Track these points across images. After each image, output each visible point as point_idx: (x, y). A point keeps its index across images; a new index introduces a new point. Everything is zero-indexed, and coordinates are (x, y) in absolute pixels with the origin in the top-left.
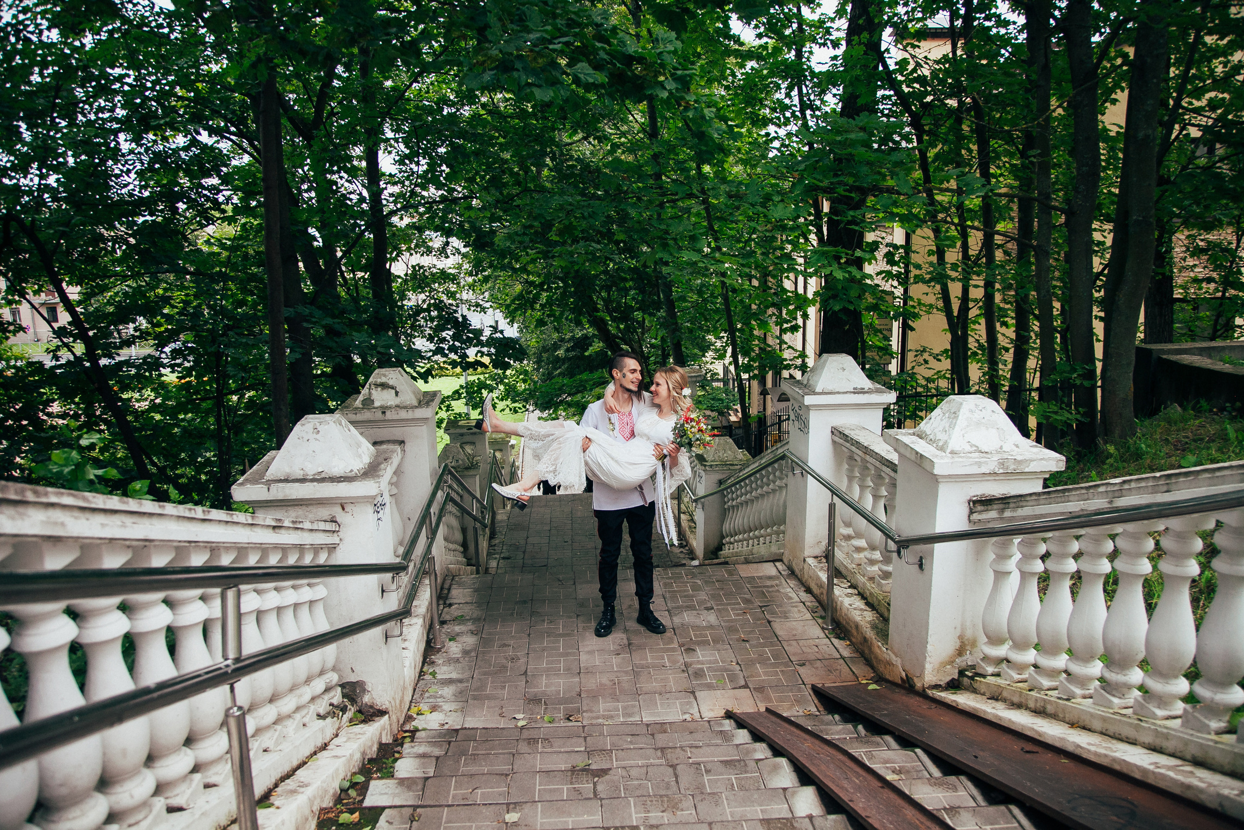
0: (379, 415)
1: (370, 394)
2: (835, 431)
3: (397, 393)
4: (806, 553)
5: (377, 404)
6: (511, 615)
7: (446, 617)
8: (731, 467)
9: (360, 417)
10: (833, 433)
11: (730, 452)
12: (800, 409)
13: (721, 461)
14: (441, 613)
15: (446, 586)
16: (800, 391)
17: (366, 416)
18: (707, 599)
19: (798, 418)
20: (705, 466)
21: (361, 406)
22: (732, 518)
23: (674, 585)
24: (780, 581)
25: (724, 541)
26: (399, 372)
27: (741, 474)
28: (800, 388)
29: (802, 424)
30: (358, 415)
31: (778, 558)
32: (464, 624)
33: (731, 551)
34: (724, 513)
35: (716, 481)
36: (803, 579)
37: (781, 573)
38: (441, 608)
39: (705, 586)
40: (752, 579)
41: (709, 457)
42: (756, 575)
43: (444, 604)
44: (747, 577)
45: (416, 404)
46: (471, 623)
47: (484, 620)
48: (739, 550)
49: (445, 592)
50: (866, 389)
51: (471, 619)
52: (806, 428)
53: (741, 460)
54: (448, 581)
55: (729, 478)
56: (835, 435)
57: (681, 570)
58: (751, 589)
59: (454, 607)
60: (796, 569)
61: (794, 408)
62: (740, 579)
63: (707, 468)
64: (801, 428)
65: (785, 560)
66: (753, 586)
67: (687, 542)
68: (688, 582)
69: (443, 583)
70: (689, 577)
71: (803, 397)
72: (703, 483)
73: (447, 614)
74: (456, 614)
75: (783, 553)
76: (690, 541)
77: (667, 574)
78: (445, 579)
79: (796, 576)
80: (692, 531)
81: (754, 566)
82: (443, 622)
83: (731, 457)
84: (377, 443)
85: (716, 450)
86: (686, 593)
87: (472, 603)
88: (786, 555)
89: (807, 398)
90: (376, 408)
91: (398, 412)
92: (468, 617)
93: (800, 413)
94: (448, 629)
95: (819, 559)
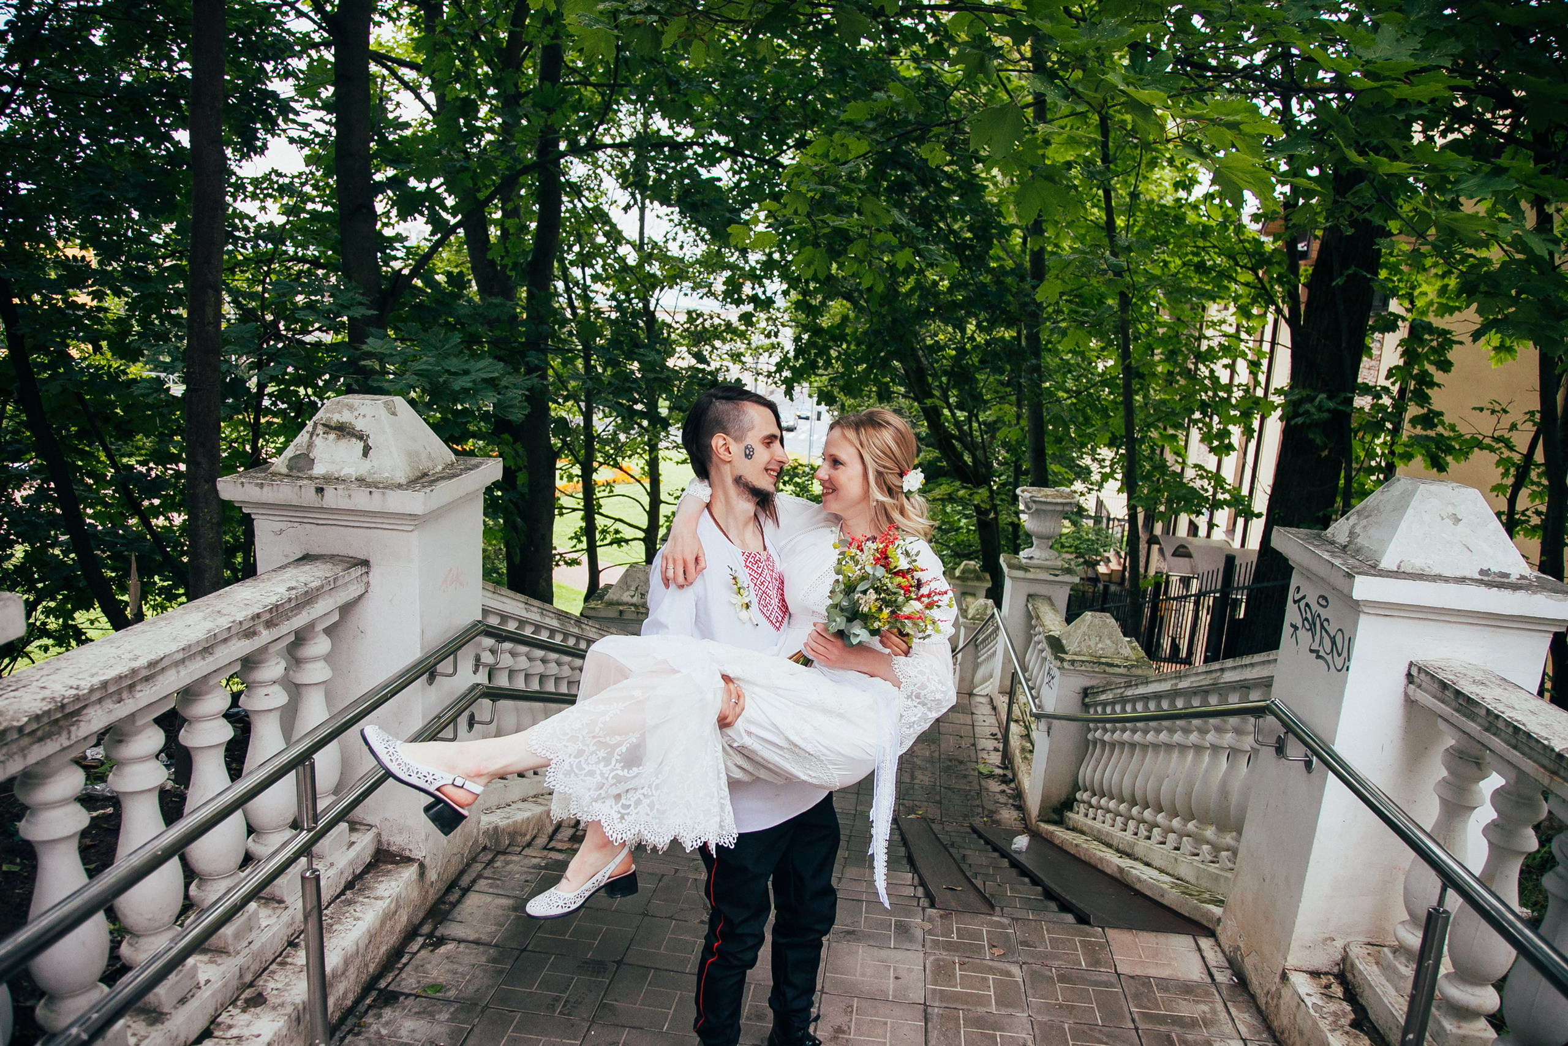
0: (308, 495)
1: (310, 445)
2: (1415, 674)
3: (366, 451)
4: (1291, 961)
5: (319, 470)
6: (552, 1007)
7: (409, 981)
8: (1108, 669)
9: (268, 494)
10: (1409, 675)
11: (1108, 642)
12: (1324, 603)
13: (1091, 655)
14: (405, 965)
15: (465, 881)
16: (1337, 562)
17: (284, 492)
18: (1029, 1043)
19: (1314, 624)
20: (1062, 660)
21: (284, 470)
22: (1098, 762)
23: (958, 973)
24: (1214, 1011)
25: (1078, 796)
26: (386, 403)
27: (1129, 692)
28: (1332, 553)
29: (1327, 642)
30: (266, 489)
31: (1205, 923)
32: (432, 1015)
33: (1090, 822)
34: (1085, 748)
35: (1078, 689)
36: (1272, 1017)
37: (1211, 975)
38: (414, 947)
39: (1029, 991)
40: (1144, 984)
41: (1072, 645)
42: (1153, 972)
43: (430, 935)
44: (1132, 977)
45: (403, 481)
46: (447, 1016)
47: (482, 1012)
48: (1106, 827)
49: (453, 897)
50: (1513, 578)
51: (456, 1000)
52: (1339, 655)
53: (1127, 659)
54: (478, 867)
55: (1103, 692)
56: (1419, 686)
57: (982, 925)
58: (1141, 1026)
59: (442, 950)
60: (1254, 981)
61: (1304, 597)
62: (1113, 979)
63: (1066, 664)
64: (1322, 653)
65: (1223, 939)
66: (1147, 1017)
67: (1015, 775)
68: (991, 970)
69: (462, 873)
70: (997, 952)
71: (1350, 576)
72: (1055, 688)
73: (416, 969)
74: (435, 973)
75: (1219, 920)
76: (1020, 775)
77: (947, 933)
78: (474, 860)
79: (1253, 997)
80: (1026, 758)
81: (1147, 940)
82: (390, 998)
83: (1110, 651)
84: (306, 558)
85: (1084, 634)
86: (981, 1010)
87: (488, 944)
88: (1228, 932)
89: (1359, 580)
90: (311, 478)
91: (353, 494)
92: (452, 993)
93: (1324, 613)
94: (387, 1023)
95: (1324, 981)
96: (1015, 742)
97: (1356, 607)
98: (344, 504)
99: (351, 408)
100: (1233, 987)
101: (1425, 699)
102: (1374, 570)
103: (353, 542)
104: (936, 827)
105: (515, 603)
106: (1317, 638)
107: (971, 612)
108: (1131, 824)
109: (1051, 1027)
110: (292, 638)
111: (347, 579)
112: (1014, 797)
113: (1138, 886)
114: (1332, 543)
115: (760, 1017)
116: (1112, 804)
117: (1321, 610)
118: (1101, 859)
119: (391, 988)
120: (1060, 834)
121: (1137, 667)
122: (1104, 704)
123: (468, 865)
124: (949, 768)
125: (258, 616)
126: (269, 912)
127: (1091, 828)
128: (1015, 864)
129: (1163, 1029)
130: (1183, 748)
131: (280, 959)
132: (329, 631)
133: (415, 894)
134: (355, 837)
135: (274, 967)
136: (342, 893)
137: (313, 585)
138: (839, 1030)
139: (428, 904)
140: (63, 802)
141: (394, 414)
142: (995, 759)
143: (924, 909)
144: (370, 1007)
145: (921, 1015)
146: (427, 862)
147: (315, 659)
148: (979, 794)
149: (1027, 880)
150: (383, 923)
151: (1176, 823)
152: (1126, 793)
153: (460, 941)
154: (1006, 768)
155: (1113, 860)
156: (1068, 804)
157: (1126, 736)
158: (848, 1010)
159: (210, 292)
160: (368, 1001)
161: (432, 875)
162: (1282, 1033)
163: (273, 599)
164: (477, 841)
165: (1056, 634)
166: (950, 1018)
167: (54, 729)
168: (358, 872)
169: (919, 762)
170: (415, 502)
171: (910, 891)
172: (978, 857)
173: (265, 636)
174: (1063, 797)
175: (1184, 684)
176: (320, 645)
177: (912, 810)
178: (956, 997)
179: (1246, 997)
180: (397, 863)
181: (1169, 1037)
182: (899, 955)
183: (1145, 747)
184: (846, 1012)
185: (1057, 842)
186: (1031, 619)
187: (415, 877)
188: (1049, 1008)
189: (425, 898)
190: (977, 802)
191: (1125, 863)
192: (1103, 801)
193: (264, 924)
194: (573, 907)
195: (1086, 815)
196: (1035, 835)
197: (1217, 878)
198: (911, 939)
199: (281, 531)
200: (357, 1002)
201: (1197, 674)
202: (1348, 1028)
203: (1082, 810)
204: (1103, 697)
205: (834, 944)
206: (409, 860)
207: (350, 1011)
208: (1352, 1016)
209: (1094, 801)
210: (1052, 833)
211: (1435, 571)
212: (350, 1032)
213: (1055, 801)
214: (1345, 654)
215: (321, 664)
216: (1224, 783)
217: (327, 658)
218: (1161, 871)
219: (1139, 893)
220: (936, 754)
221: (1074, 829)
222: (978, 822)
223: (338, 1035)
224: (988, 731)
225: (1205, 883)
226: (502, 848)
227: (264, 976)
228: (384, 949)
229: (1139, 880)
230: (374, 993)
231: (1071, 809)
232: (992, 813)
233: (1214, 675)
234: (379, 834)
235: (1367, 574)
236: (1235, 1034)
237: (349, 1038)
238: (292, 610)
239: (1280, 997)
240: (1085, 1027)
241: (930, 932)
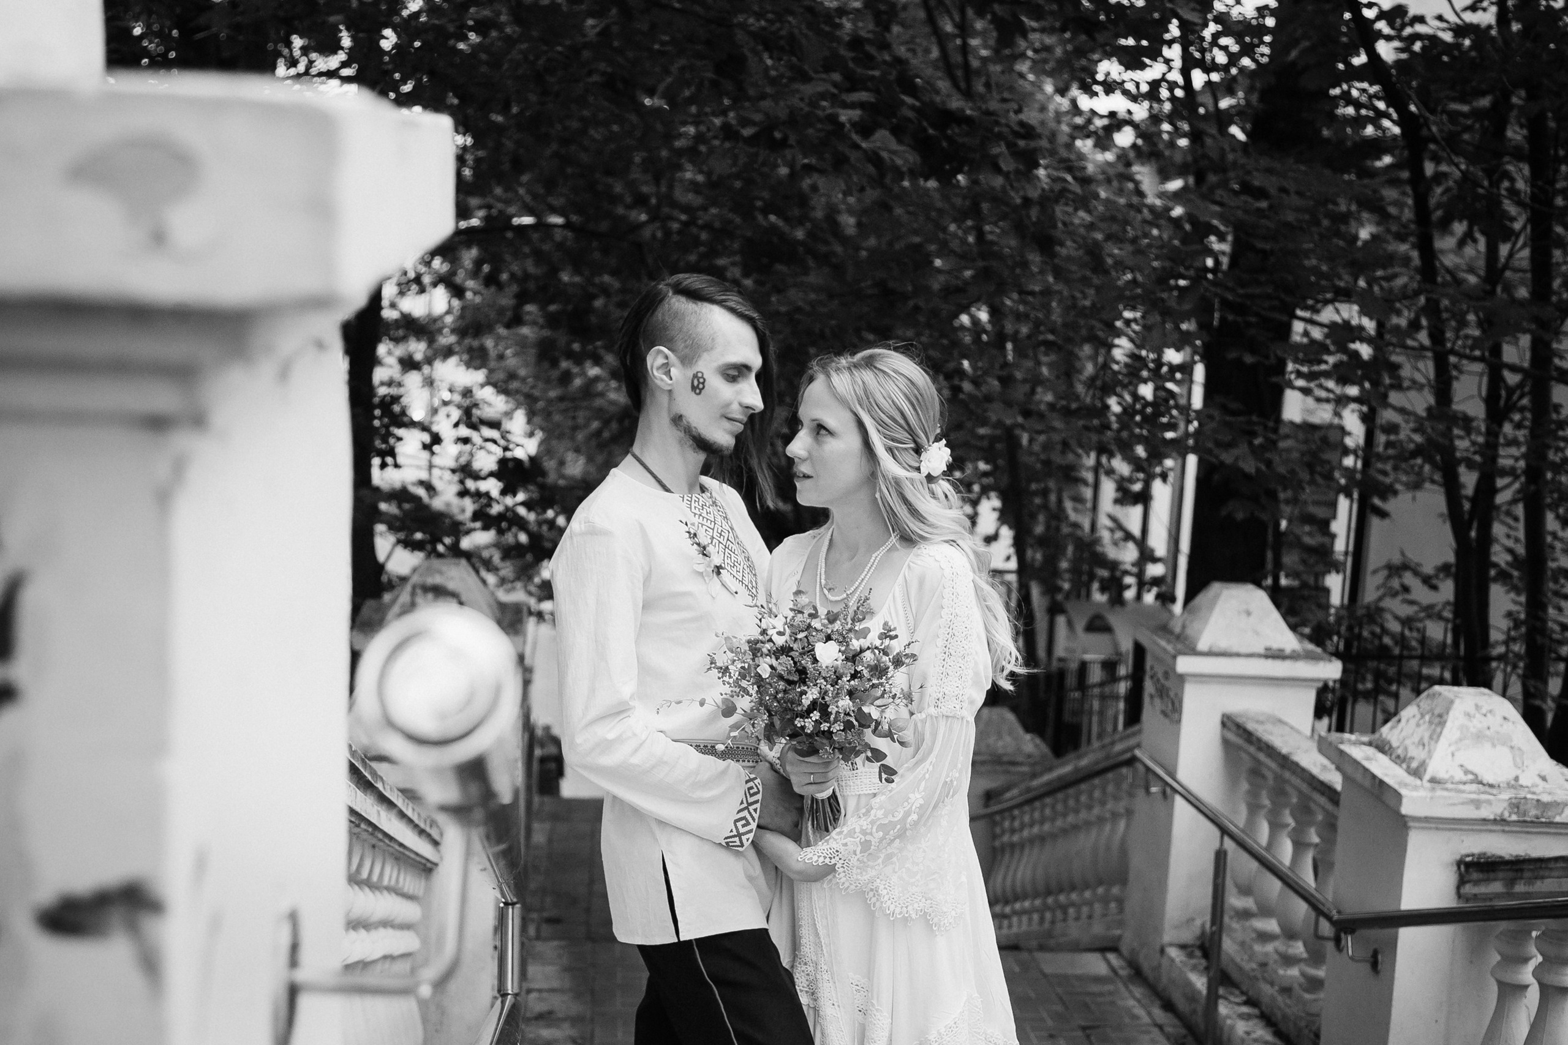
2: (1229, 723)
4: (1167, 938)
8: (1011, 768)
10: (1224, 724)
11: (1009, 739)
12: (1166, 676)
13: (991, 756)
16: (1170, 647)
19: (1161, 692)
22: (1008, 867)
24: (1116, 988)
28: (1169, 642)
29: (1170, 705)
31: (1112, 945)
34: (992, 858)
35: (980, 794)
36: (1157, 985)
37: (1114, 971)
40: (1064, 978)
42: (1070, 971)
44: (1055, 975)
50: (1288, 651)
52: (1176, 712)
53: (1029, 755)
55: (1008, 791)
56: (1228, 729)
58: (1064, 997)
60: (1144, 965)
61: (1154, 673)
62: (1041, 975)
64: (1166, 712)
65: (1123, 951)
66: (1066, 993)
71: (1174, 657)
75: (1120, 939)
79: (1144, 976)
83: (1010, 750)
88: (1126, 941)
89: (1181, 659)
93: (1167, 684)
95: (1189, 950)
97: (1182, 678)
100: (1130, 976)
101: (1231, 736)
102: (1193, 652)
106: (1164, 702)
114: (1171, 633)
117: (1165, 682)
122: (1008, 801)
129: (1079, 998)
130: (1088, 824)
151: (1087, 895)
152: (1040, 886)
157: (1035, 830)
179: (1140, 978)
181: (1085, 1002)
183: (1054, 835)
192: (1017, 905)
214: (1179, 711)
235: (1187, 654)
236: (1131, 997)
239: (1160, 966)
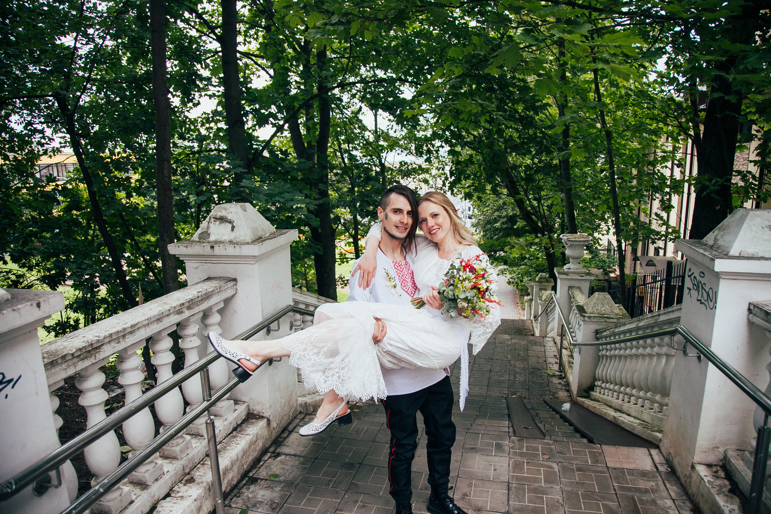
1: (208, 227)
2: (752, 309)
3: (233, 228)
4: (696, 459)
5: (212, 238)
6: (328, 484)
7: (263, 473)
8: (607, 320)
9: (191, 250)
10: (749, 310)
11: (607, 307)
12: (702, 275)
13: (599, 313)
14: (261, 466)
15: (291, 427)
16: (706, 254)
17: (196, 249)
18: (560, 501)
19: (698, 286)
20: (584, 317)
21: (197, 239)
22: (604, 366)
23: (526, 467)
24: (657, 485)
25: (596, 383)
26: (241, 206)
27: (617, 330)
28: (705, 250)
29: (705, 295)
30: (189, 248)
31: (654, 442)
32: (272, 488)
33: (601, 396)
34: (598, 359)
35: (593, 330)
36: (688, 488)
37: (656, 467)
38: (266, 457)
39: (561, 476)
40: (621, 472)
41: (589, 309)
42: (626, 466)
43: (273, 452)
44: (615, 469)
45: (250, 241)
46: (279, 489)
47: (296, 486)
48: (610, 398)
49: (284, 435)
51: (284, 481)
52: (711, 301)
53: (617, 315)
54: (297, 421)
55: (605, 331)
56: (755, 315)
57: (539, 444)
58: (619, 492)
59: (279, 458)
60: (679, 469)
61: (693, 274)
62: (605, 470)
63: (586, 318)
64: (703, 301)
65: (663, 449)
66: (621, 488)
67: (566, 375)
68: (542, 466)
69: (289, 424)
70: (546, 457)
71: (713, 260)
72: (582, 331)
73: (266, 467)
74: (275, 469)
75: (661, 440)
76: (568, 374)
77: (521, 448)
78: (295, 418)
79: (678, 478)
80: (571, 366)
81: (624, 451)
82: (254, 481)
83: (608, 312)
84: (209, 279)
85: (595, 303)
86: (536, 485)
87: (299, 456)
88: (665, 445)
89: (718, 262)
90: (209, 242)
91: (227, 248)
92: (282, 478)
93: (703, 281)
94: (252, 492)
95: (714, 469)
96: (565, 359)
97: (717, 276)
98: (223, 253)
99: (225, 209)
100: (668, 473)
101: (758, 321)
102: (727, 256)
103: (229, 270)
104: (525, 401)
105: (312, 298)
106: (700, 293)
107: (544, 298)
108: (621, 396)
109: (572, 493)
110: (201, 314)
111: (226, 287)
112: (565, 386)
113: (623, 426)
114: (706, 245)
115: (426, 489)
116: (612, 386)
117: (701, 279)
118: (606, 413)
119: (255, 476)
120: (587, 402)
121: (622, 318)
122: (606, 337)
123: (292, 420)
124: (533, 372)
125: (183, 304)
126: (197, 441)
127: (602, 399)
128: (562, 417)
129: (630, 494)
130: (643, 356)
131: (202, 462)
132: (221, 312)
133: (266, 433)
134: (237, 407)
135: (199, 466)
136: (232, 432)
137: (209, 290)
138: (465, 495)
139: (273, 438)
140: (96, 388)
141: (245, 211)
142: (556, 367)
143: (510, 437)
144: (245, 485)
145: (506, 487)
146: (271, 418)
147: (213, 325)
148: (548, 385)
149: (567, 424)
150: (250, 446)
151: (642, 394)
152: (618, 381)
153: (287, 455)
154: (561, 372)
155: (612, 413)
156: (592, 388)
157: (617, 352)
158: (470, 485)
159: (166, 163)
160: (244, 482)
161: (274, 424)
162: (693, 496)
163: (190, 297)
164: (296, 409)
165: (581, 304)
166: (520, 489)
167: (88, 355)
168: (239, 423)
169: (518, 370)
170: (255, 250)
171: (506, 429)
172: (544, 414)
173: (187, 313)
174: (589, 384)
175: (641, 324)
176: (215, 318)
177: (514, 393)
178: (524, 479)
179: (675, 478)
180: (257, 419)
181: (633, 498)
182: (497, 459)
183: (626, 357)
184: (469, 486)
185: (585, 406)
186: (571, 298)
187: (265, 425)
188: (571, 484)
189: (271, 435)
190: (547, 389)
191: (617, 415)
192: (607, 385)
193: (194, 446)
194: (320, 430)
195: (600, 393)
196: (574, 403)
197: (661, 420)
198: (503, 451)
199: (197, 267)
200: (239, 482)
201: (647, 318)
202: (727, 493)
203: (598, 390)
204: (605, 334)
205: (464, 454)
206: (262, 417)
207: (236, 486)
208: (730, 487)
209: (603, 385)
210: (583, 402)
211: (761, 255)
212: (235, 496)
213: (585, 386)
214: (714, 300)
215: (217, 327)
216: (663, 372)
217: (219, 324)
218: (635, 418)
219: (623, 429)
220: (526, 366)
221: (594, 400)
222: (547, 398)
223: (230, 497)
224: (552, 354)
225: (656, 423)
226: (310, 412)
227: (195, 470)
228: (251, 458)
229: (623, 422)
230: (247, 479)
231: (593, 390)
232: (554, 394)
233: (655, 318)
234: (249, 406)
235: (722, 258)
236: (668, 497)
237: (235, 499)
238: (200, 301)
239: (691, 477)
240: (589, 493)
241: (512, 448)
